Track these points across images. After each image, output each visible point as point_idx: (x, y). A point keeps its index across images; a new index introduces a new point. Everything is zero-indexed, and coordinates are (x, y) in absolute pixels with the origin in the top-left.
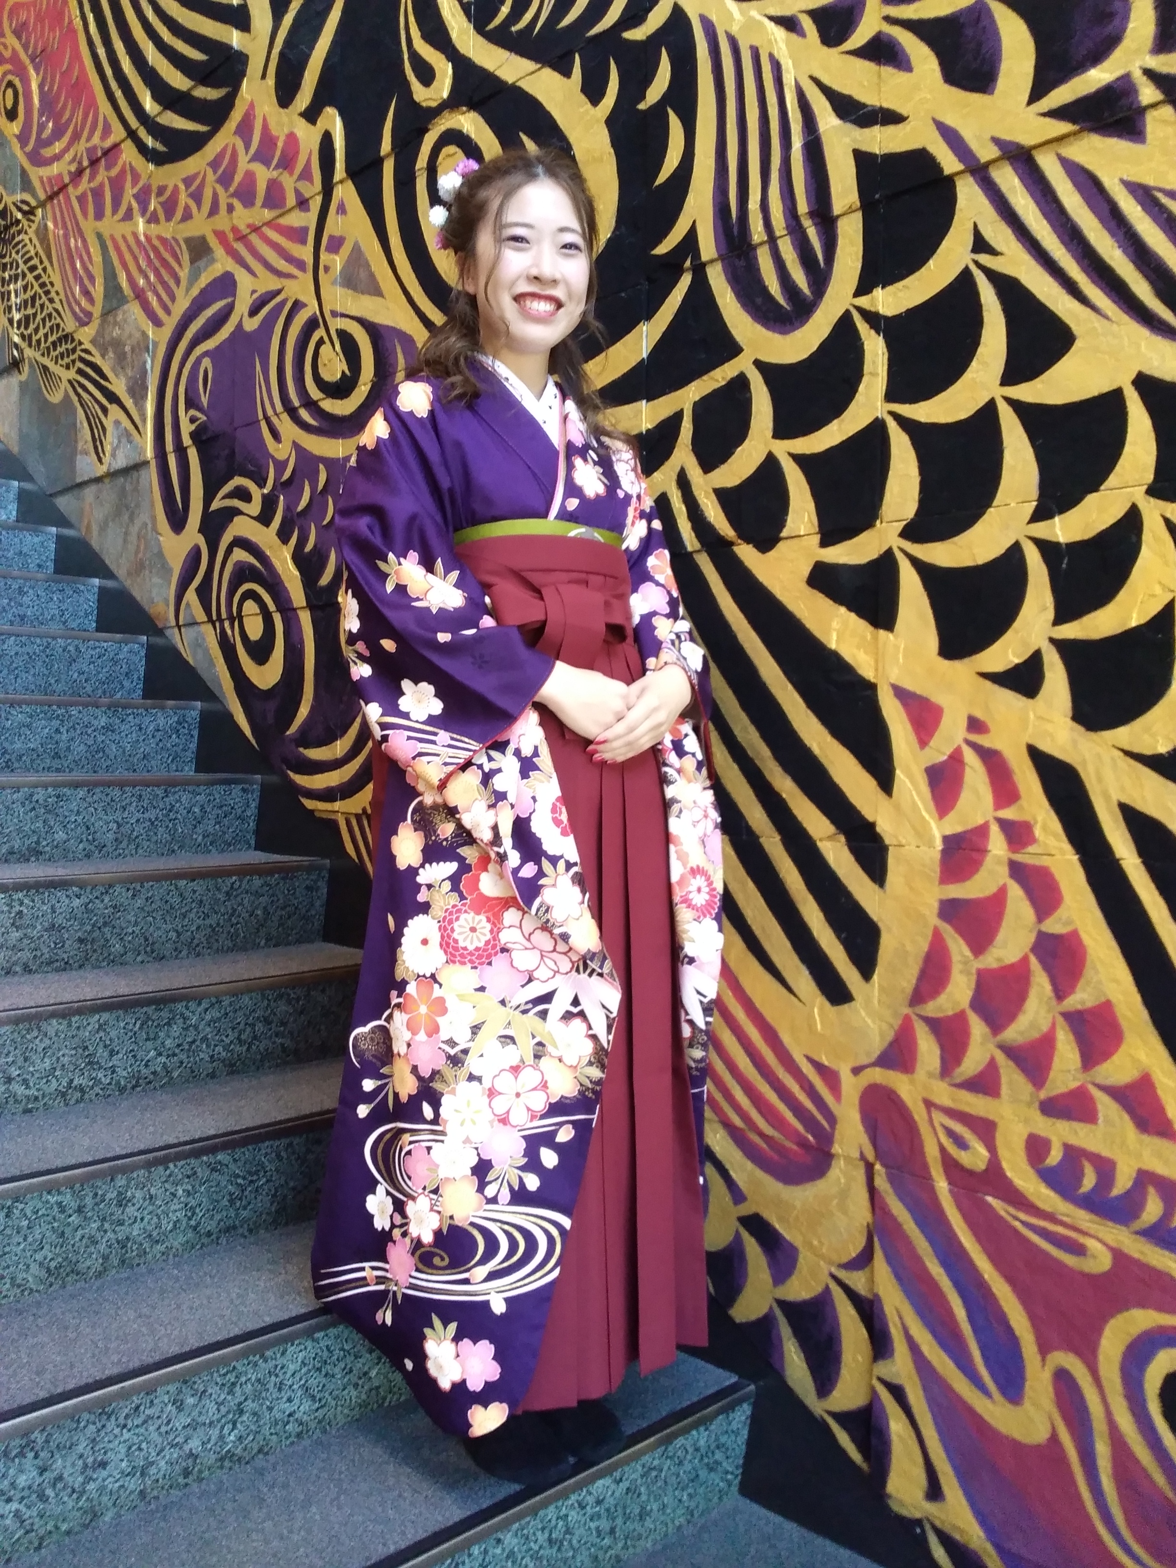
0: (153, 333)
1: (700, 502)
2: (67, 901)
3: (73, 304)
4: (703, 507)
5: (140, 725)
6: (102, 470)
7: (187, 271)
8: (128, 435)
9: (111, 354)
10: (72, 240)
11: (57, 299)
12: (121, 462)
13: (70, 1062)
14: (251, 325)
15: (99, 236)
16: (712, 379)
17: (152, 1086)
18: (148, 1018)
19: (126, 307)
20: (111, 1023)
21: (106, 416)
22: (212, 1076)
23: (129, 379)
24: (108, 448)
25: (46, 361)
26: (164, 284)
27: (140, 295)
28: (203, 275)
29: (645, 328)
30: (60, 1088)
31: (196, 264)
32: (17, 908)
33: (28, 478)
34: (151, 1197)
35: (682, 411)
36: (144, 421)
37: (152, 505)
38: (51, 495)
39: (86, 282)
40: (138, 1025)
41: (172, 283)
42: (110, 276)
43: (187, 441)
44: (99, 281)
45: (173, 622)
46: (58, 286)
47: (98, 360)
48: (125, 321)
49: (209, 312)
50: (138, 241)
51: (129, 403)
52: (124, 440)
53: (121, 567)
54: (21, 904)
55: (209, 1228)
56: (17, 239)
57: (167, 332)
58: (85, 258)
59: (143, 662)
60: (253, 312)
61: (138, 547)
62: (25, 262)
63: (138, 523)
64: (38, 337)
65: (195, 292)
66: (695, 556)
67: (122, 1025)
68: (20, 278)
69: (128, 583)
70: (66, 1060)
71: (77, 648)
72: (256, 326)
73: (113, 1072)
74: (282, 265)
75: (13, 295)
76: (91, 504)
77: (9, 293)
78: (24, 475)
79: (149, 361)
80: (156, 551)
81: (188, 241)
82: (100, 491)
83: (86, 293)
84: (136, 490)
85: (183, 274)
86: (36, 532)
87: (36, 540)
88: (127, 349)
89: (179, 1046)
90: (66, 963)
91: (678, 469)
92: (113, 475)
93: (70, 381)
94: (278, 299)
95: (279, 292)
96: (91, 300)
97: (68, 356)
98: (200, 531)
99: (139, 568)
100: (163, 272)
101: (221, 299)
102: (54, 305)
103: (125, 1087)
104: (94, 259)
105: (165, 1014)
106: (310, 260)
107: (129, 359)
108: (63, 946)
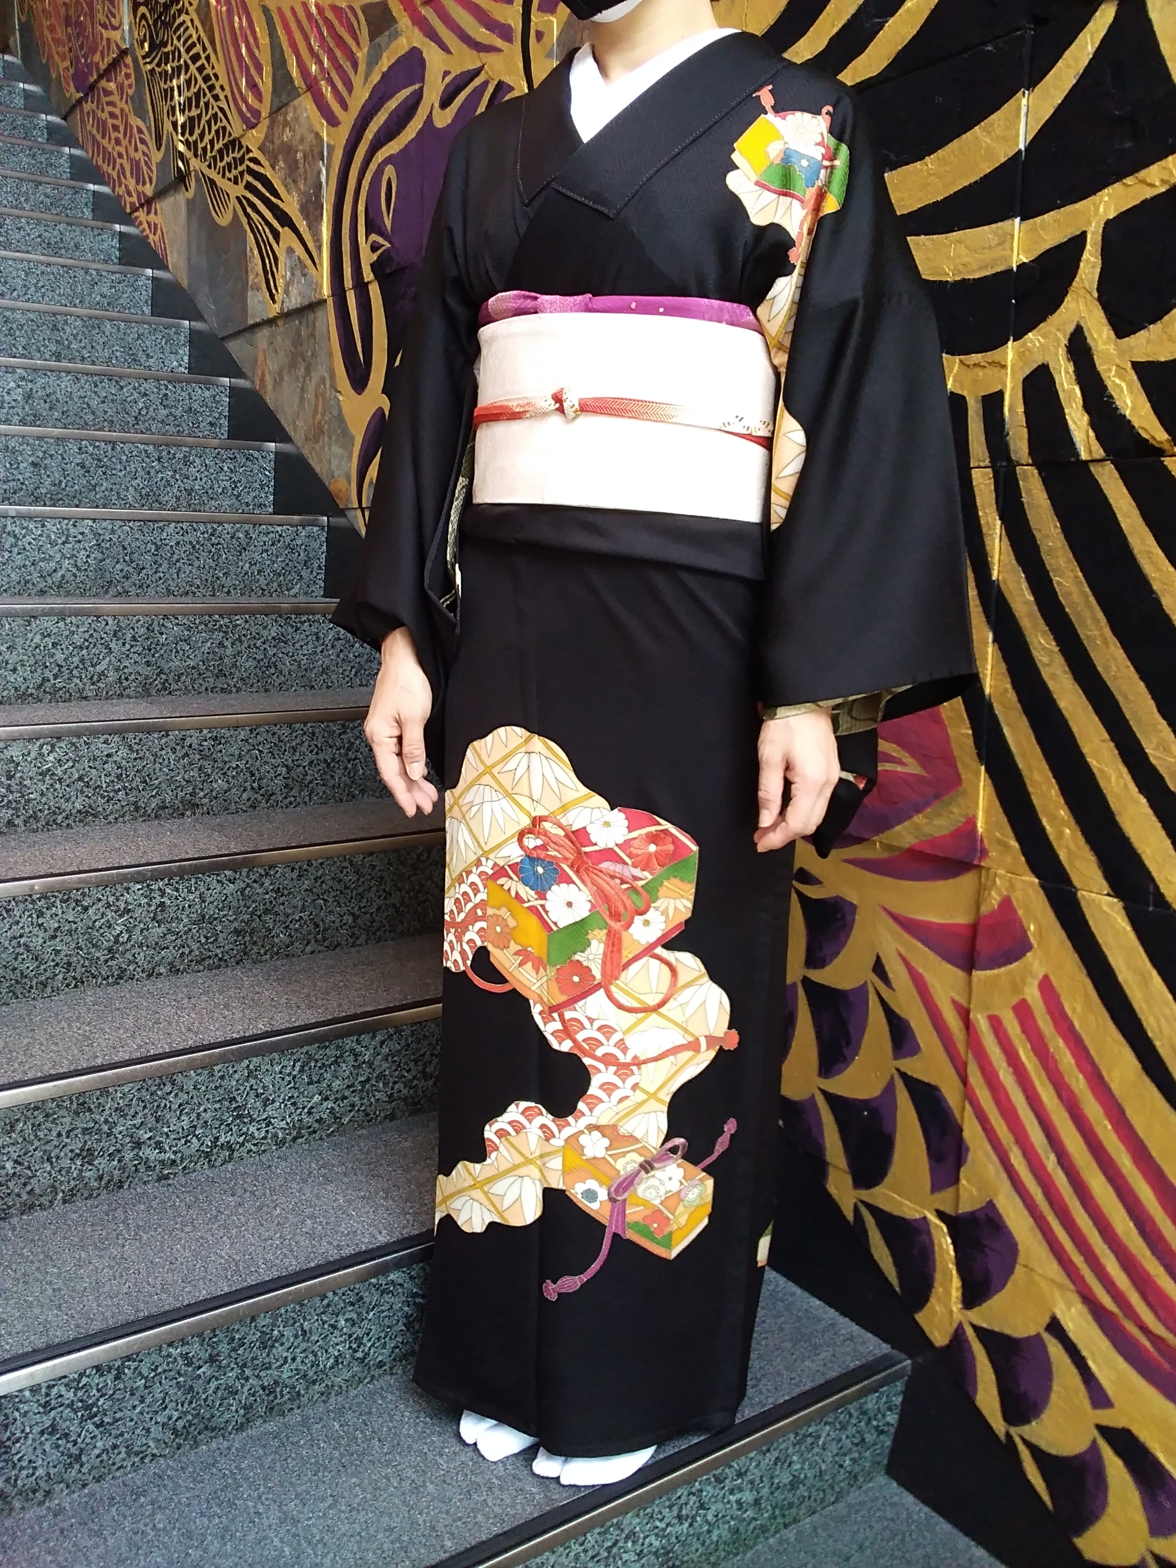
0: (328, 135)
1: (1108, 383)
2: (219, 886)
3: (240, 102)
4: (1112, 390)
5: (317, 634)
6: (274, 310)
7: (366, 50)
8: (303, 266)
9: (282, 164)
10: (236, 18)
11: (222, 97)
12: (294, 302)
13: (214, 1118)
14: (443, 119)
15: (266, 10)
16: (1143, 182)
17: (317, 1136)
18: (310, 1057)
19: (296, 102)
20: (264, 1069)
21: (278, 243)
22: (392, 1117)
23: (301, 194)
24: (280, 282)
25: (212, 174)
26: (339, 68)
27: (312, 87)
28: (385, 54)
29: (1024, 101)
30: (204, 1148)
31: (376, 41)
32: (158, 900)
33: (199, 317)
34: (304, 1333)
35: (1084, 234)
36: (319, 248)
37: (330, 354)
38: (223, 339)
39: (253, 71)
40: (297, 1068)
41: (347, 66)
42: (280, 64)
43: (368, 275)
44: (267, 70)
45: (356, 505)
46: (223, 80)
47: (268, 172)
48: (296, 119)
49: (392, 104)
50: (309, 15)
51: (302, 225)
52: (298, 273)
53: (297, 428)
54: (163, 893)
55: (380, 1358)
56: (178, 22)
57: (344, 133)
58: (252, 41)
59: (324, 548)
60: (445, 103)
61: (316, 406)
62: (188, 51)
63: (315, 377)
64: (203, 145)
65: (376, 78)
66: (1093, 468)
67: (277, 1068)
68: (183, 72)
69: (306, 452)
70: (207, 1116)
71: (247, 532)
72: (449, 121)
73: (267, 1126)
74: (482, 34)
75: (176, 93)
76: (264, 351)
77: (172, 89)
78: (195, 315)
79: (324, 172)
80: (335, 412)
81: (365, 8)
82: (273, 336)
83: (253, 86)
84: (312, 335)
85: (361, 55)
86: (208, 385)
87: (207, 394)
88: (299, 155)
89: (348, 1087)
90: (220, 959)
91: (1071, 328)
92: (287, 315)
93: (238, 198)
94: (477, 82)
95: (477, 72)
96: (259, 96)
97: (236, 168)
98: (383, 392)
99: (316, 434)
100: (338, 53)
101: (406, 87)
102: (219, 103)
103: (283, 1142)
104: (261, 41)
105: (332, 1051)
106: (517, 25)
107: (301, 170)
108: (216, 940)
